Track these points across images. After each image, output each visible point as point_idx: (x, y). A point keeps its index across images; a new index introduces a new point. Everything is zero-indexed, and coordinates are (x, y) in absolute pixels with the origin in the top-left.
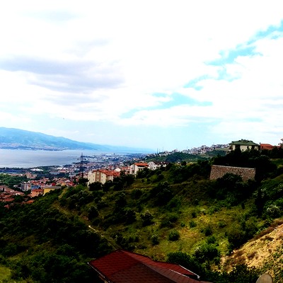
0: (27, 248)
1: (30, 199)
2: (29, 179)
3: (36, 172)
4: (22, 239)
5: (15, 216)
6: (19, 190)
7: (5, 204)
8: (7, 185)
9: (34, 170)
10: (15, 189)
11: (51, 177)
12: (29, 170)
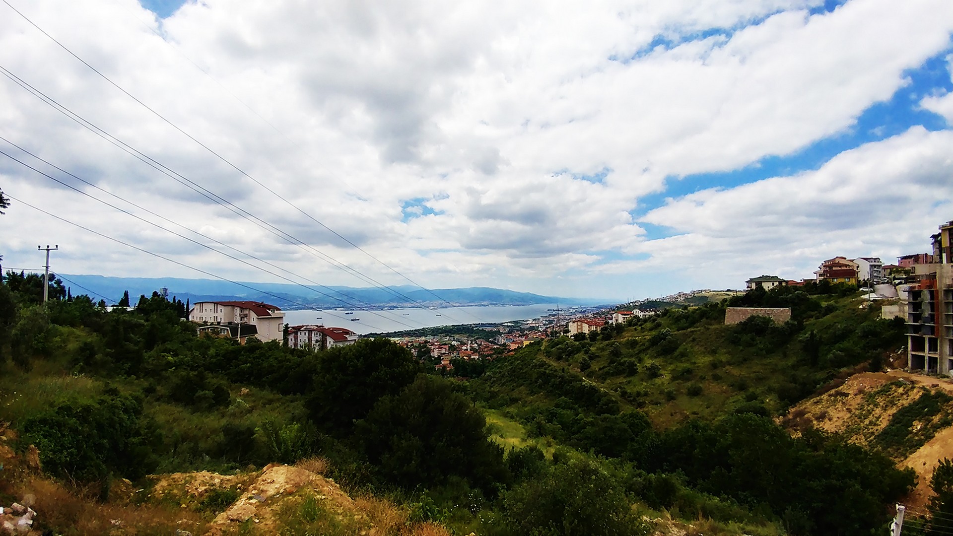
0: (520, 399)
1: (510, 351)
2: (502, 333)
3: (508, 326)
4: (513, 390)
5: (499, 368)
6: (495, 344)
7: (487, 356)
8: (483, 339)
9: (506, 324)
10: (492, 342)
11: (522, 330)
12: (501, 324)
